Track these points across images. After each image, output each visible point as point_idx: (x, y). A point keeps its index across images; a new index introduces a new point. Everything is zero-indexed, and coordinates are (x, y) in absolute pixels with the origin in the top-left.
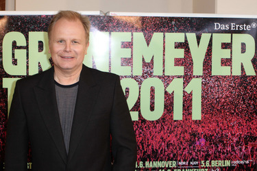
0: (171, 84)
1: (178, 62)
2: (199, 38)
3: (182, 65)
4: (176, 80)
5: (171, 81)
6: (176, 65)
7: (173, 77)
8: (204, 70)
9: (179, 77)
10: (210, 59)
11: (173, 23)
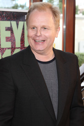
0: (5, 53)
1: (8, 39)
2: (17, 25)
3: (10, 41)
4: (7, 50)
5: (4, 51)
6: (7, 41)
7: (6, 49)
8: (21, 44)
9: (9, 49)
10: (24, 37)
11: (4, 14)
